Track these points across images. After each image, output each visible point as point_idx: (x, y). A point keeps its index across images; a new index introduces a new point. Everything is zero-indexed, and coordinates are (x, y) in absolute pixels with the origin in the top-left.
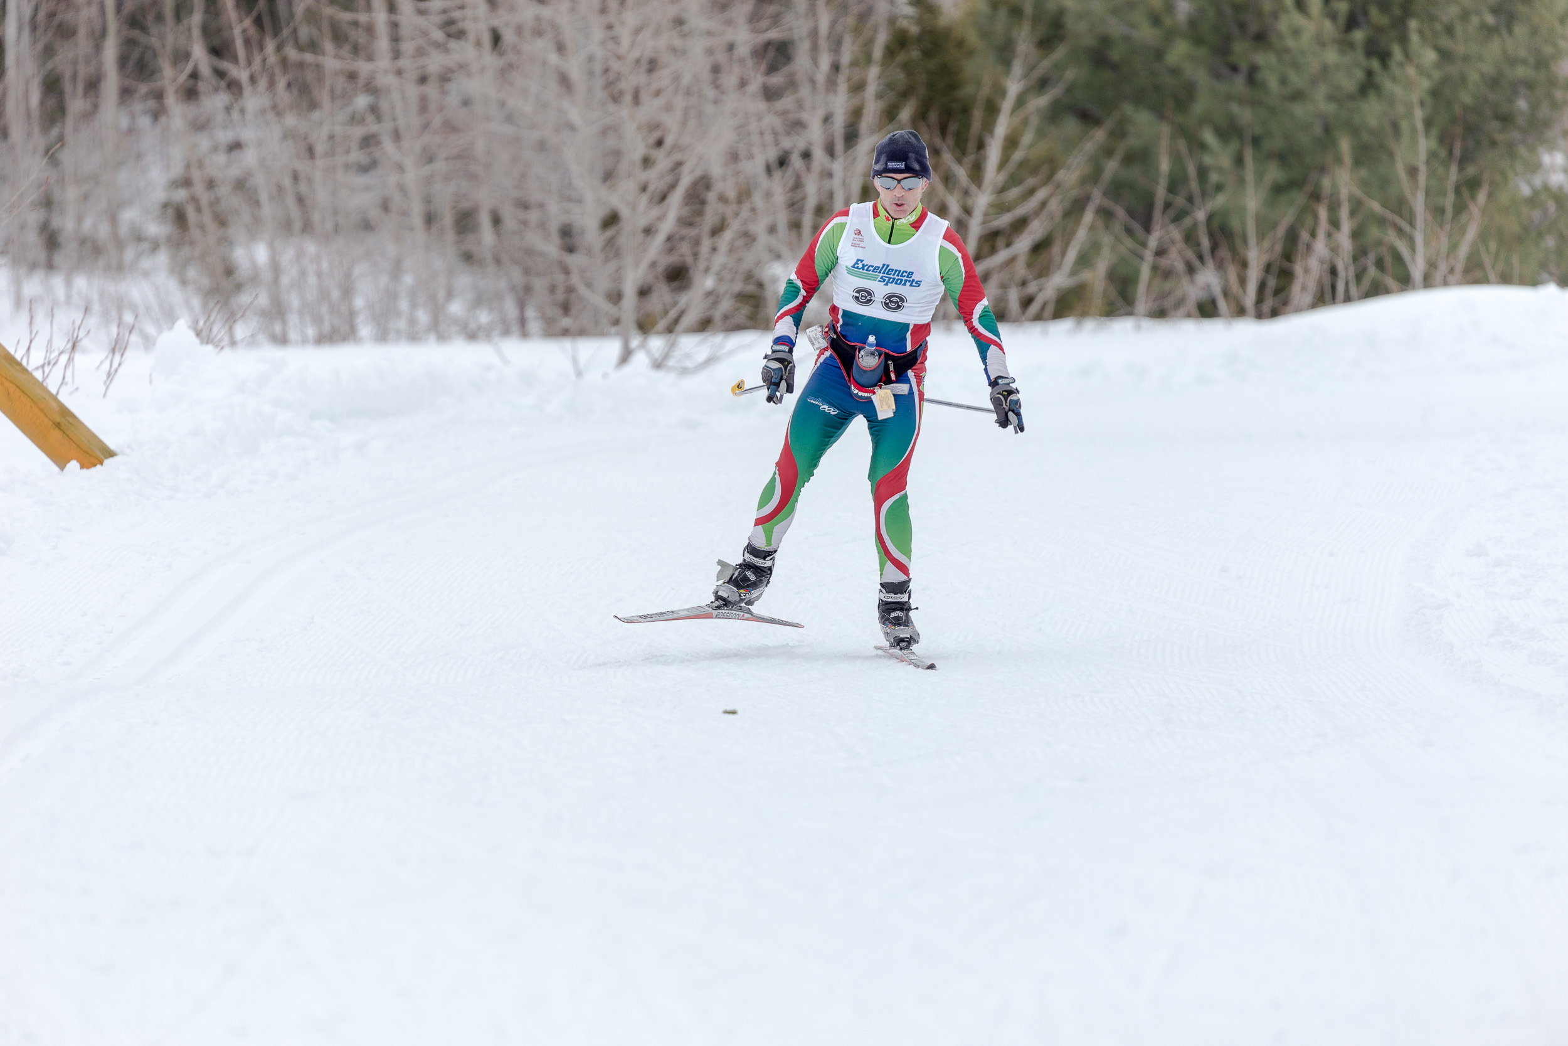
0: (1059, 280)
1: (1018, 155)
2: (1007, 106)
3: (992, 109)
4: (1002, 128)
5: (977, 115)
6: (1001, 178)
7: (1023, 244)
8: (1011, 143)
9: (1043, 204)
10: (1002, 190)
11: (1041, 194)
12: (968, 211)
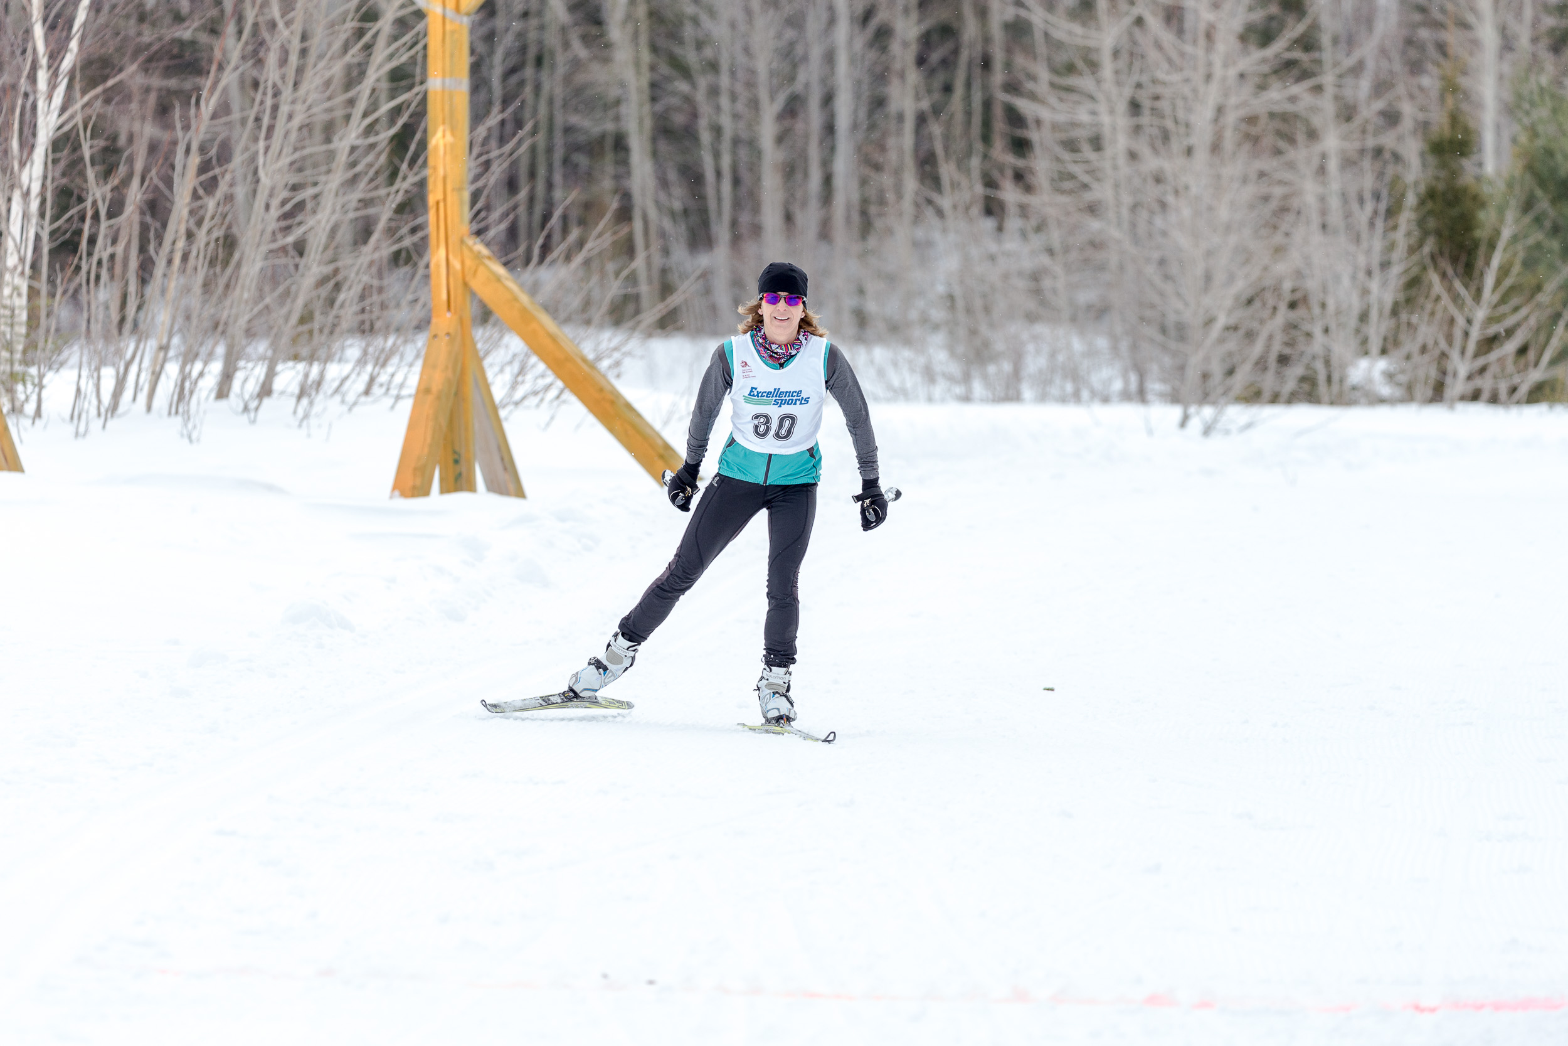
0: (1536, 376)
1: (1508, 282)
2: (1501, 245)
3: (1492, 246)
4: (1496, 261)
5: (1482, 250)
6: (1496, 298)
7: (1510, 347)
8: (1504, 271)
9: (1526, 318)
10: (1496, 306)
11: (1523, 312)
12: (1469, 322)
